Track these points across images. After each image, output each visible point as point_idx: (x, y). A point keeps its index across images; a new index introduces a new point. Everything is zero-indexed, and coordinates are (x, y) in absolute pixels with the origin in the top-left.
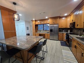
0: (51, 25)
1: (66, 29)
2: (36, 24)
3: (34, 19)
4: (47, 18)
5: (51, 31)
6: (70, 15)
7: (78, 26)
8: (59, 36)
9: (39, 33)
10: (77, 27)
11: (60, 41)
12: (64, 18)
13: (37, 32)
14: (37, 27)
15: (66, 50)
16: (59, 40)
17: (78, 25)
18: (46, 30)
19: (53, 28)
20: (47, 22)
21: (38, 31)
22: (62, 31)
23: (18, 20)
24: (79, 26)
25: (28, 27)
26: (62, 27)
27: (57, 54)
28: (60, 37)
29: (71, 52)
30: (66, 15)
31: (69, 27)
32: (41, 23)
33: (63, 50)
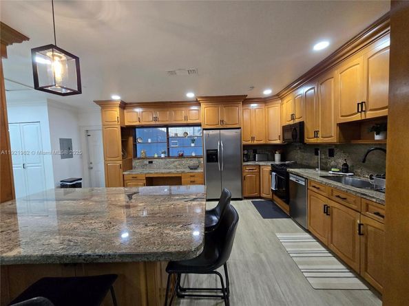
0: (211, 132)
1: (266, 150)
2: (127, 123)
3: (116, 98)
4: (190, 95)
5: (212, 156)
6: (278, 96)
7: (316, 136)
8: (243, 179)
9: (140, 170)
10: (313, 141)
11: (250, 201)
12: (254, 106)
13: (131, 168)
14: (131, 139)
15: (287, 232)
16: (246, 195)
17: (316, 132)
18: (181, 156)
19: (219, 146)
20: (186, 118)
21: (135, 163)
22: (251, 157)
23: (74, 93)
24: (320, 135)
25: (70, 141)
26: (253, 139)
27: (267, 256)
28: (247, 183)
29: (307, 235)
30: (267, 92)
31: (278, 142)
32: (156, 119)
33: (279, 236)
